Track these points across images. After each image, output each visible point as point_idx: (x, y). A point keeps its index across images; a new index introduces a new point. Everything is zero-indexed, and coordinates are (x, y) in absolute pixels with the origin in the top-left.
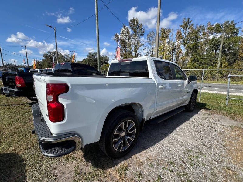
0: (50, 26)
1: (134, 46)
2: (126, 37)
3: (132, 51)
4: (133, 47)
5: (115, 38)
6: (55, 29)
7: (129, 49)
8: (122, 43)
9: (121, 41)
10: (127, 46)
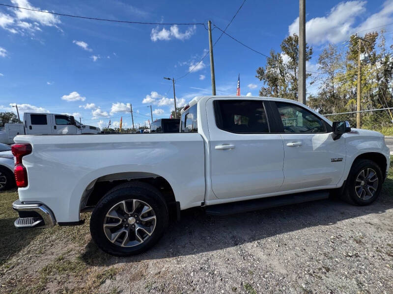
0: (169, 79)
1: (292, 81)
2: (277, 69)
3: (287, 89)
4: (290, 83)
5: (258, 75)
6: (173, 81)
7: (283, 87)
8: (271, 80)
9: (268, 77)
10: (279, 82)
